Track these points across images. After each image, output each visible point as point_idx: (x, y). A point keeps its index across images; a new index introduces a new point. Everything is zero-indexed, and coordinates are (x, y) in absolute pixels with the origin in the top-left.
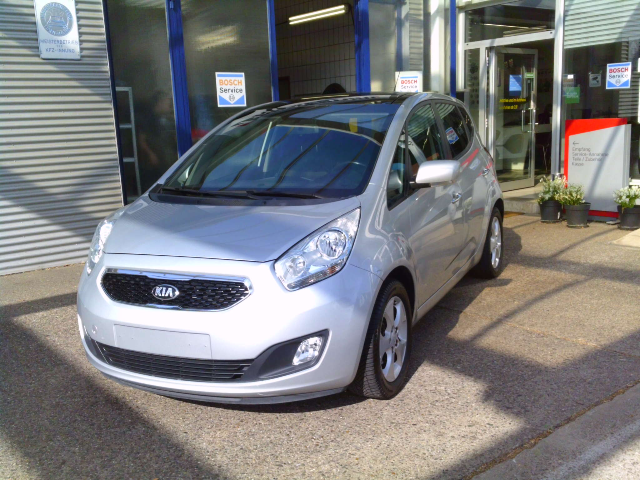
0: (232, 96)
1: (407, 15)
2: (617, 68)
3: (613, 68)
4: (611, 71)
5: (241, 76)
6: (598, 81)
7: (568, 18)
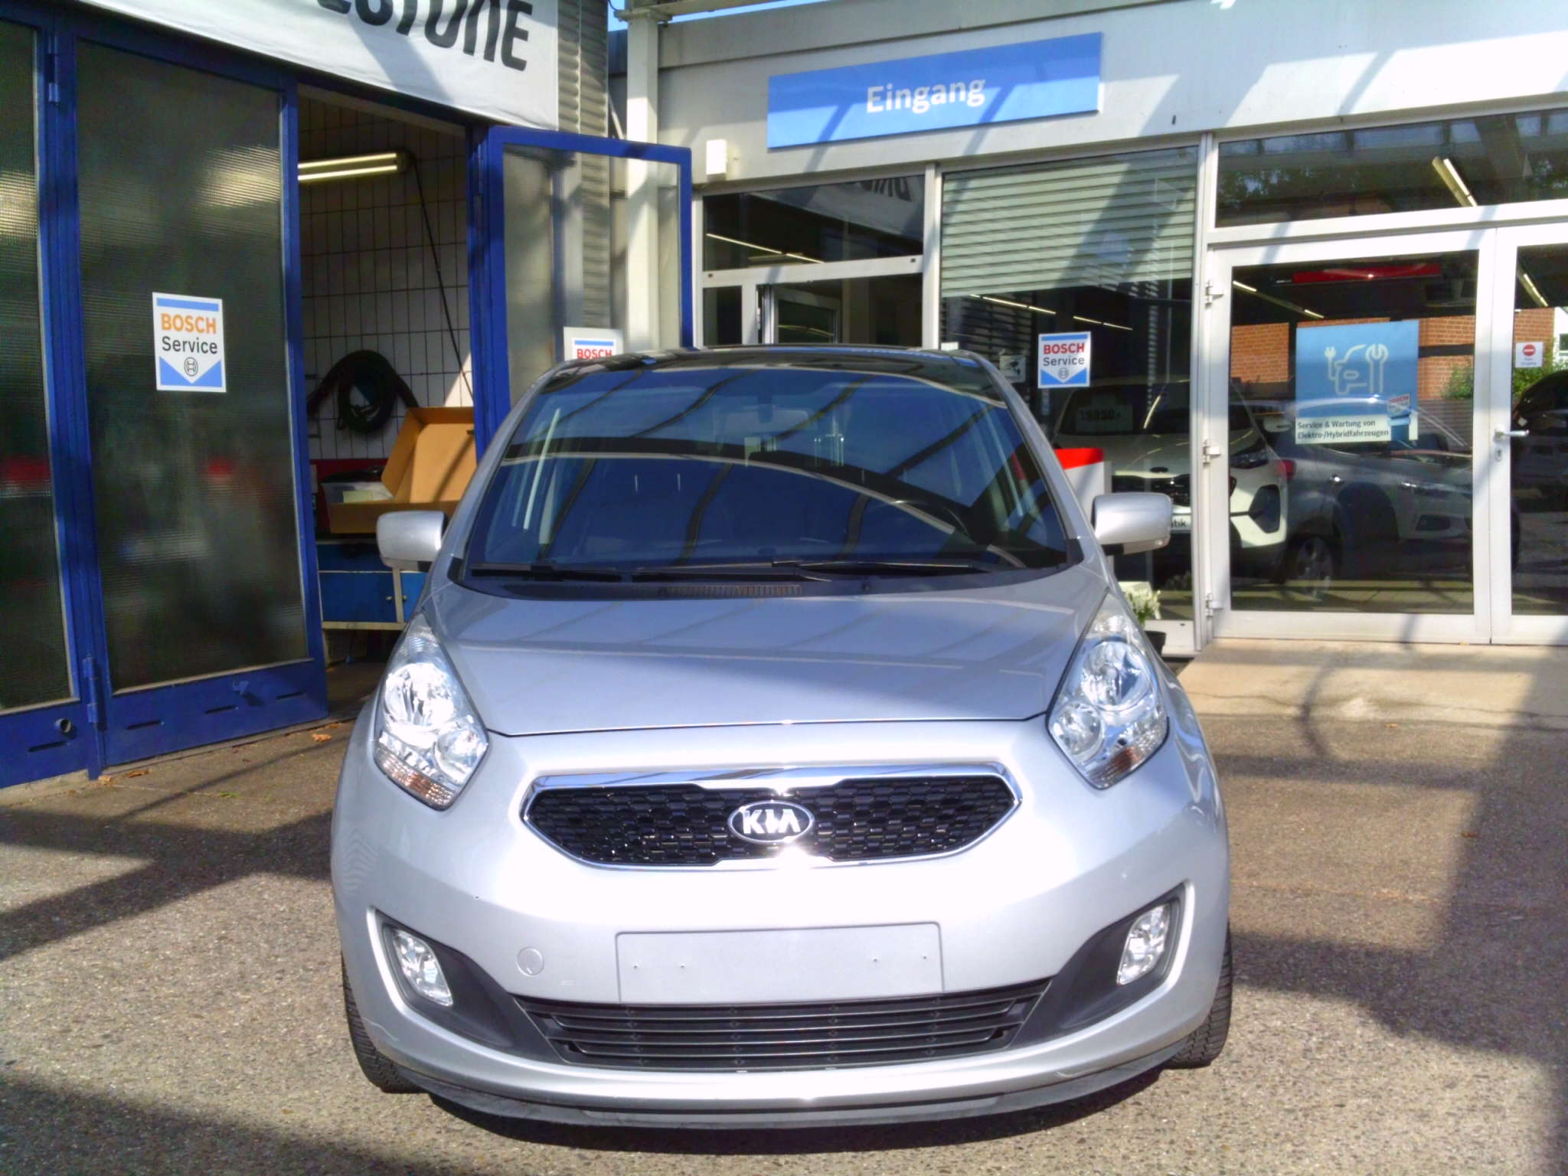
0: (191, 361)
1: (578, 194)
2: (1060, 343)
3: (1051, 343)
4: (1047, 350)
5: (214, 308)
6: (1019, 372)
7: (949, 230)
